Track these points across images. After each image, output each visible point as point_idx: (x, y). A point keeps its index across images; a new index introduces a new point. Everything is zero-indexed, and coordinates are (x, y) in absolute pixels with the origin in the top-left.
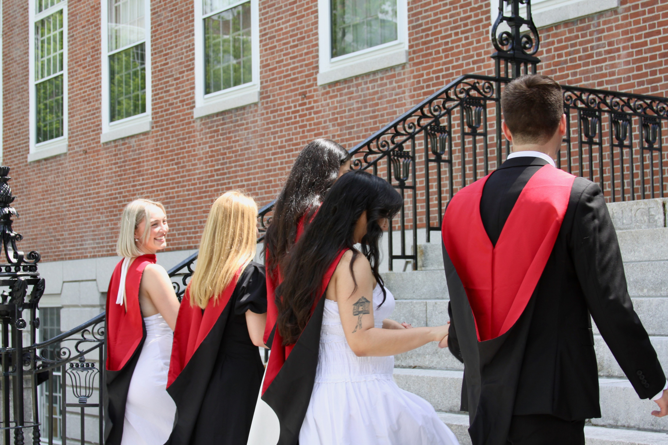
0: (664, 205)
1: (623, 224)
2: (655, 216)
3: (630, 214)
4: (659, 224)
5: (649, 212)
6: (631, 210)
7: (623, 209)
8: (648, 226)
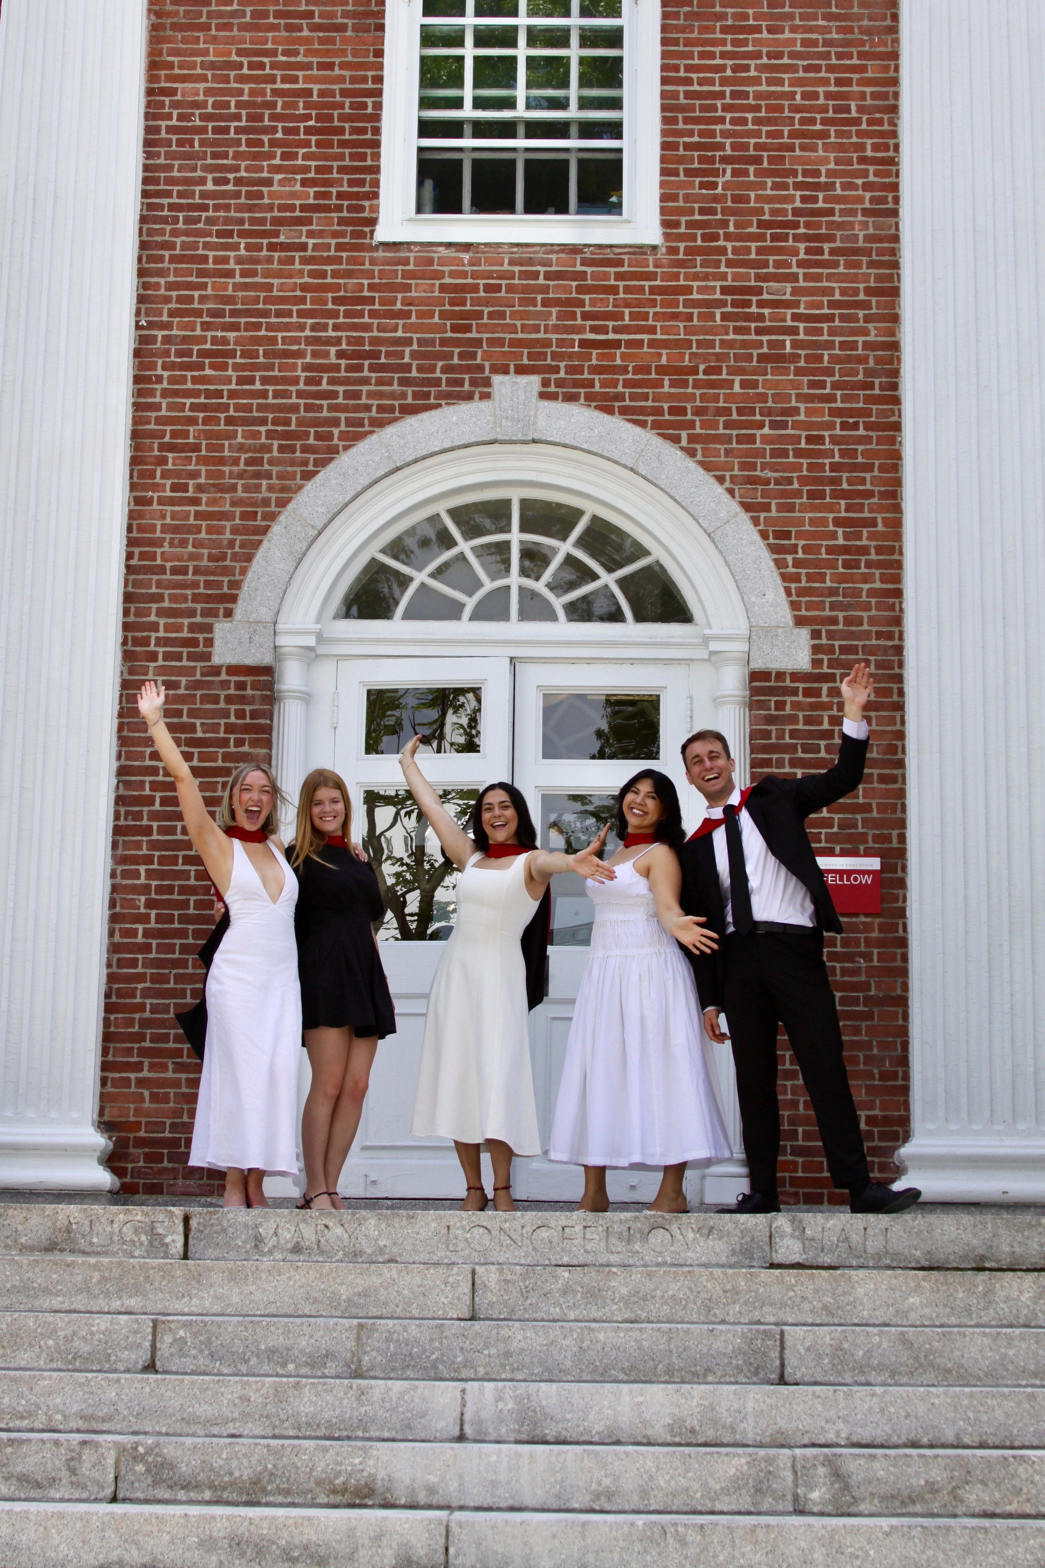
0: (186, 1220)
1: (91, 1244)
2: (165, 1236)
3: (109, 1229)
4: (173, 1251)
5: (152, 1229)
6: (112, 1222)
7: (93, 1217)
8: (147, 1252)
